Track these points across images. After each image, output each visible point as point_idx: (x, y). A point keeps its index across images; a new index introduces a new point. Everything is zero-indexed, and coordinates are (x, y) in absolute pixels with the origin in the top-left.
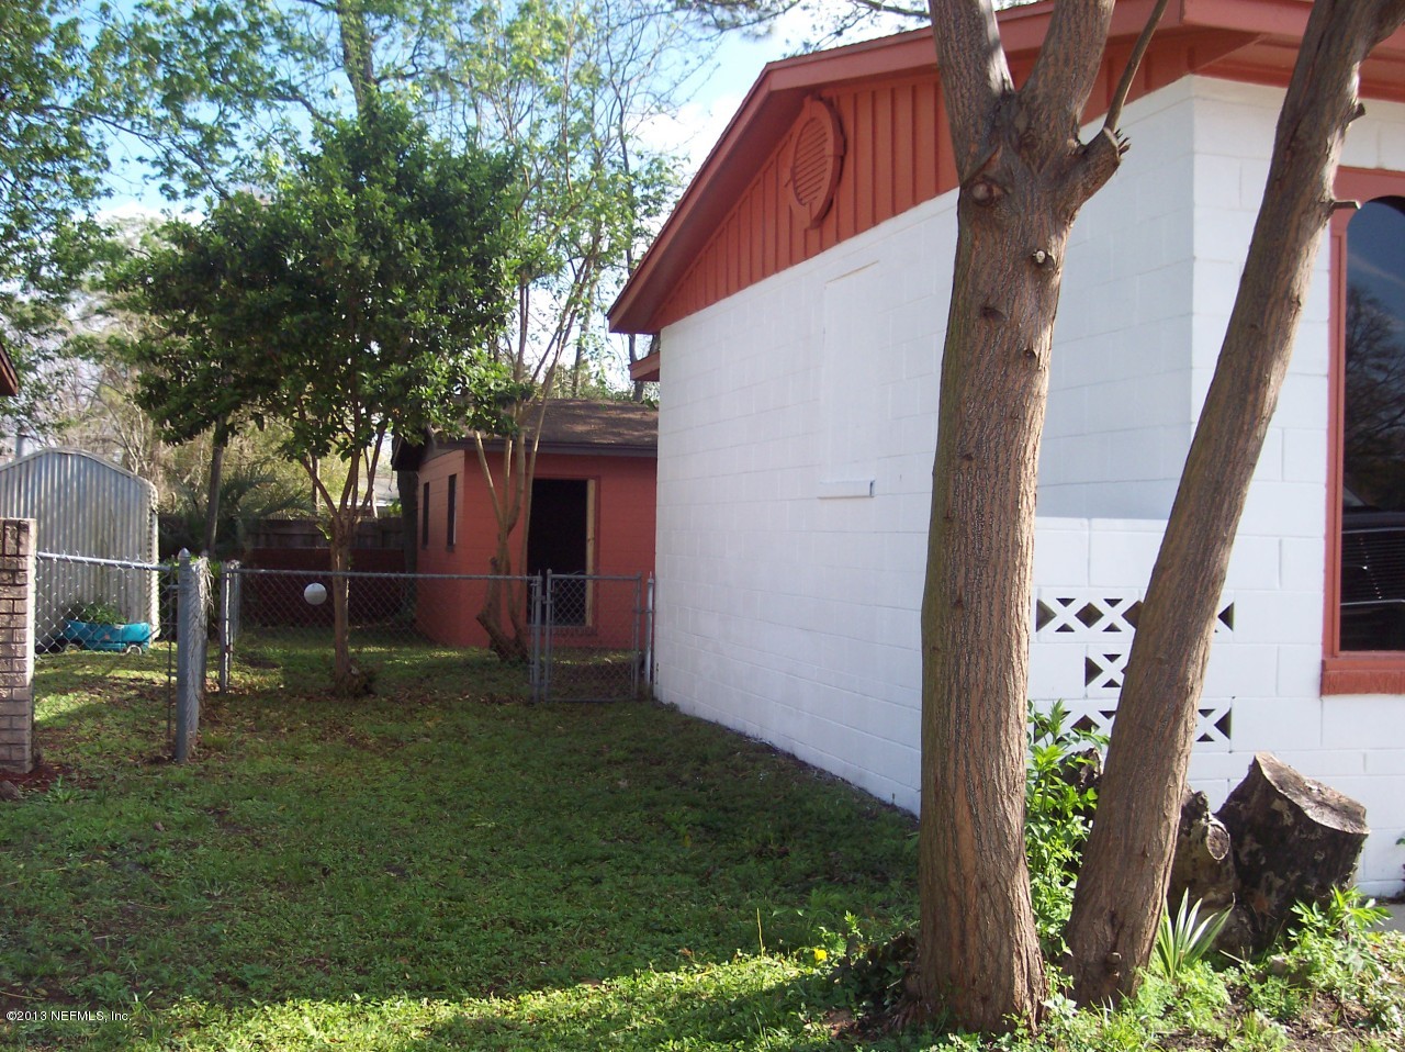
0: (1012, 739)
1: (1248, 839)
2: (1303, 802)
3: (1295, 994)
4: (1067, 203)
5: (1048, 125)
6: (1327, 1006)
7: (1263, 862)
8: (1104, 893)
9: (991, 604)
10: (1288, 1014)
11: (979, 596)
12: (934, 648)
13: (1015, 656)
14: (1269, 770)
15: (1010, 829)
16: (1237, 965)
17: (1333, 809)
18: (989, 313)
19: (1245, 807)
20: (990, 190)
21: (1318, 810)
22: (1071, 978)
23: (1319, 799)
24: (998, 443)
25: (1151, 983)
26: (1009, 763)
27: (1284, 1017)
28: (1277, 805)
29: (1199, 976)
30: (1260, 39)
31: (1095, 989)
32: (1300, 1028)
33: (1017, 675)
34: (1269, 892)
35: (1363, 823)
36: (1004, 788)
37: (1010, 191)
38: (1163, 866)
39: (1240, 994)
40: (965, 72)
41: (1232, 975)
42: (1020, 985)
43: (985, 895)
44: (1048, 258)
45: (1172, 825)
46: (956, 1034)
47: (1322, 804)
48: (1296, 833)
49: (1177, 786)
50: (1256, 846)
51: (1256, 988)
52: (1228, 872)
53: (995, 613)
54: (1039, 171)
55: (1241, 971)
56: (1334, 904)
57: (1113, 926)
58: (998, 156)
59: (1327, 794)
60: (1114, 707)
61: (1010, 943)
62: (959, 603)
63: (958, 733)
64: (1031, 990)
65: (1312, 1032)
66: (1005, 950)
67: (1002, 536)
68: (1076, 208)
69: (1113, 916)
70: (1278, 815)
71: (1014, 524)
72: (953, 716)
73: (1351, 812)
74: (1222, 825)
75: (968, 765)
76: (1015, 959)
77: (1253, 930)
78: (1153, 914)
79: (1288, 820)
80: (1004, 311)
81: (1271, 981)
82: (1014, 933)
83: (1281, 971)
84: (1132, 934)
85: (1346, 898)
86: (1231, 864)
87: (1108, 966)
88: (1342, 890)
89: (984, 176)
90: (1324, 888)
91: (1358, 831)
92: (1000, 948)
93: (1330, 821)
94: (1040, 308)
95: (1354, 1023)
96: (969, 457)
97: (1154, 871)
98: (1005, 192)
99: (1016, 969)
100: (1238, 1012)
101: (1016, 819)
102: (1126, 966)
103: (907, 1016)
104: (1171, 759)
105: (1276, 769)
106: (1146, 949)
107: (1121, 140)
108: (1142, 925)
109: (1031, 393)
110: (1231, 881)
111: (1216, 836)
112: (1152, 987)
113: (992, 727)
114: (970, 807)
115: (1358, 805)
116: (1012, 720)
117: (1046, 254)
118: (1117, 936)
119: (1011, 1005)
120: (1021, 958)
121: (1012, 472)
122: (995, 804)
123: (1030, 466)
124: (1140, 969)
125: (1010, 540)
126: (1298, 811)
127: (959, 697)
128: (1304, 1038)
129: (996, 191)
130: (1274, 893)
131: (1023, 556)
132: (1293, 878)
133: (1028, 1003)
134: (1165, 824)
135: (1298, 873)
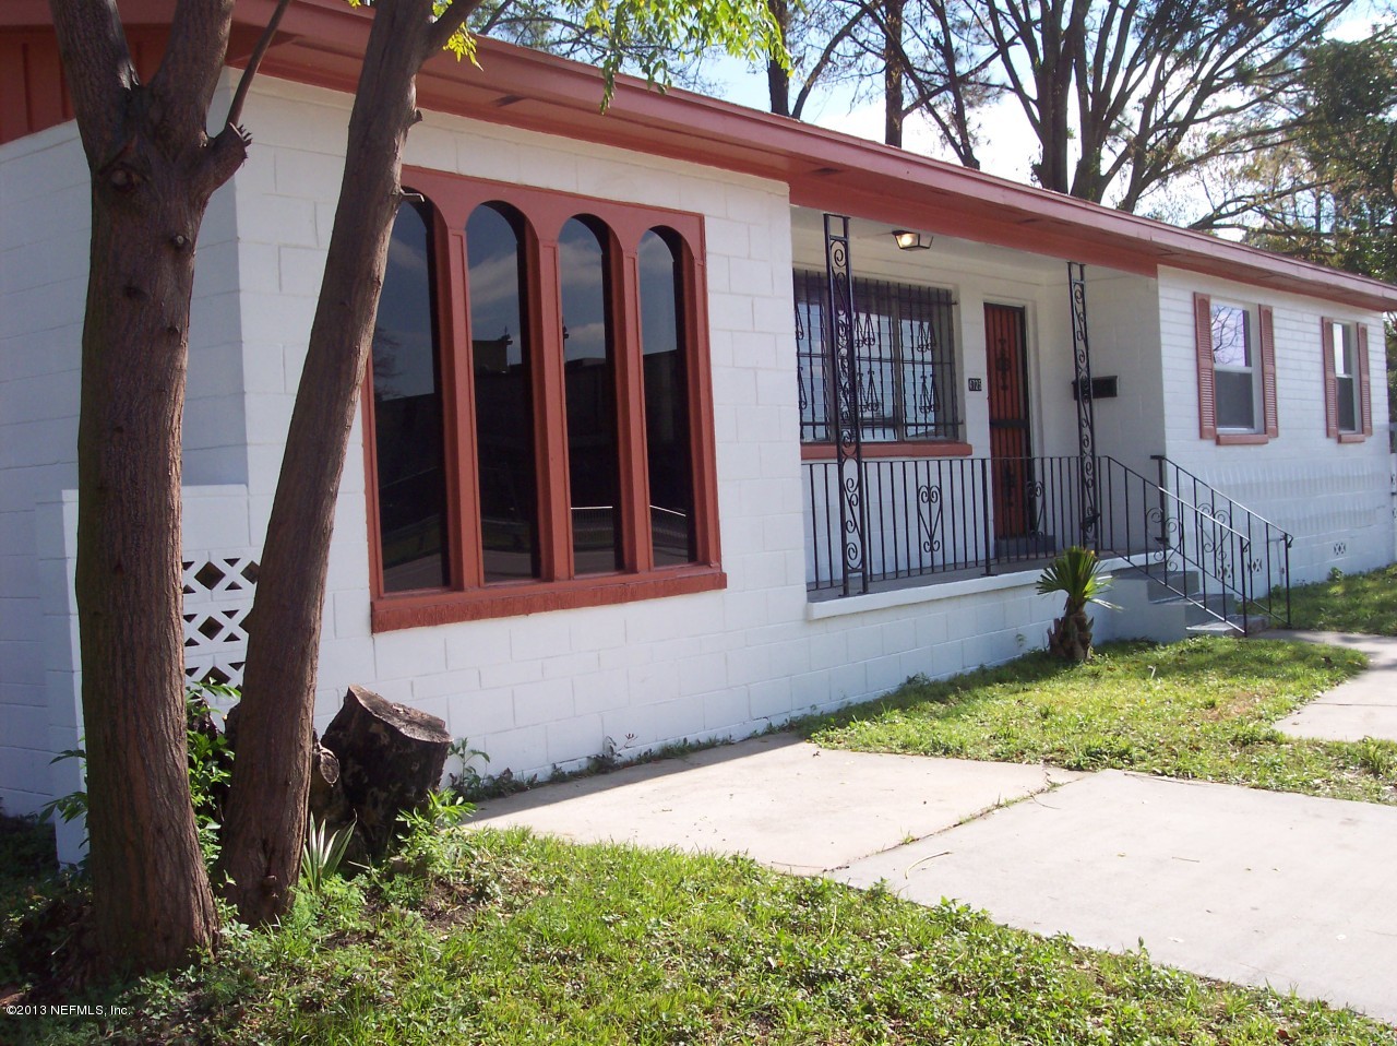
0: (176, 690)
1: (350, 761)
2: (396, 722)
3: (418, 886)
4: (201, 191)
5: (181, 118)
6: (442, 891)
7: (366, 780)
8: (254, 824)
9: (149, 566)
10: (416, 901)
11: (138, 559)
12: (96, 613)
13: (174, 613)
14: (363, 699)
15: (179, 774)
16: (363, 871)
17: (420, 725)
18: (132, 292)
19: (345, 735)
20: (128, 176)
21: (409, 727)
22: (235, 906)
23: (407, 718)
24: (147, 414)
25: (301, 898)
26: (174, 713)
27: (413, 905)
28: (374, 728)
29: (335, 886)
30: (295, 40)
31: (255, 913)
32: (428, 912)
33: (177, 629)
34: (375, 805)
35: (446, 733)
36: (172, 737)
37: (148, 178)
38: (302, 792)
39: (374, 894)
40: (93, 61)
41: (361, 880)
42: (198, 918)
43: (162, 841)
44: (186, 240)
45: (307, 754)
46: (145, 977)
47: (410, 722)
48: (394, 750)
49: (308, 718)
50: (357, 768)
51: (386, 886)
52: (338, 793)
53: (153, 574)
54: (174, 160)
55: (369, 876)
56: (431, 807)
57: (265, 852)
58: (134, 144)
59: (412, 714)
60: (243, 659)
61: (186, 880)
62: (119, 567)
63: (125, 690)
64: (207, 923)
65: (438, 913)
66: (182, 888)
67: (155, 501)
68: (208, 196)
69: (265, 843)
70: (376, 736)
71: (166, 490)
72: (119, 674)
73: (434, 725)
74: (331, 753)
75: (138, 721)
76: (192, 895)
77: (366, 840)
78: (298, 835)
79: (385, 740)
80: (147, 291)
81: (398, 878)
82: (189, 871)
83: (404, 868)
84: (283, 857)
85: (440, 799)
86: (340, 786)
87: (265, 889)
88: (435, 792)
89: (122, 163)
90: (422, 794)
91: (444, 740)
92: (178, 887)
93: (421, 736)
94: (179, 288)
95: (465, 899)
96: (120, 430)
97: (296, 797)
98: (145, 179)
99: (194, 903)
100: (374, 910)
101: (183, 765)
102: (280, 887)
103: (84, 973)
104: (301, 694)
105: (369, 697)
106: (295, 869)
107: (244, 135)
108: (290, 847)
109: (174, 368)
110: (341, 802)
111: (327, 763)
112: (303, 901)
113: (157, 681)
114: (143, 759)
115: (438, 719)
116: (175, 674)
117: (184, 238)
118: (269, 861)
119: (191, 939)
120: (197, 894)
121: (161, 442)
122: (165, 752)
123: (176, 435)
124: (291, 888)
125: (163, 505)
126: (394, 731)
127: (124, 656)
128: (433, 919)
129: (135, 178)
130: (380, 806)
131: (176, 519)
132: (395, 790)
133: (205, 934)
134: (301, 754)
135: (399, 785)
